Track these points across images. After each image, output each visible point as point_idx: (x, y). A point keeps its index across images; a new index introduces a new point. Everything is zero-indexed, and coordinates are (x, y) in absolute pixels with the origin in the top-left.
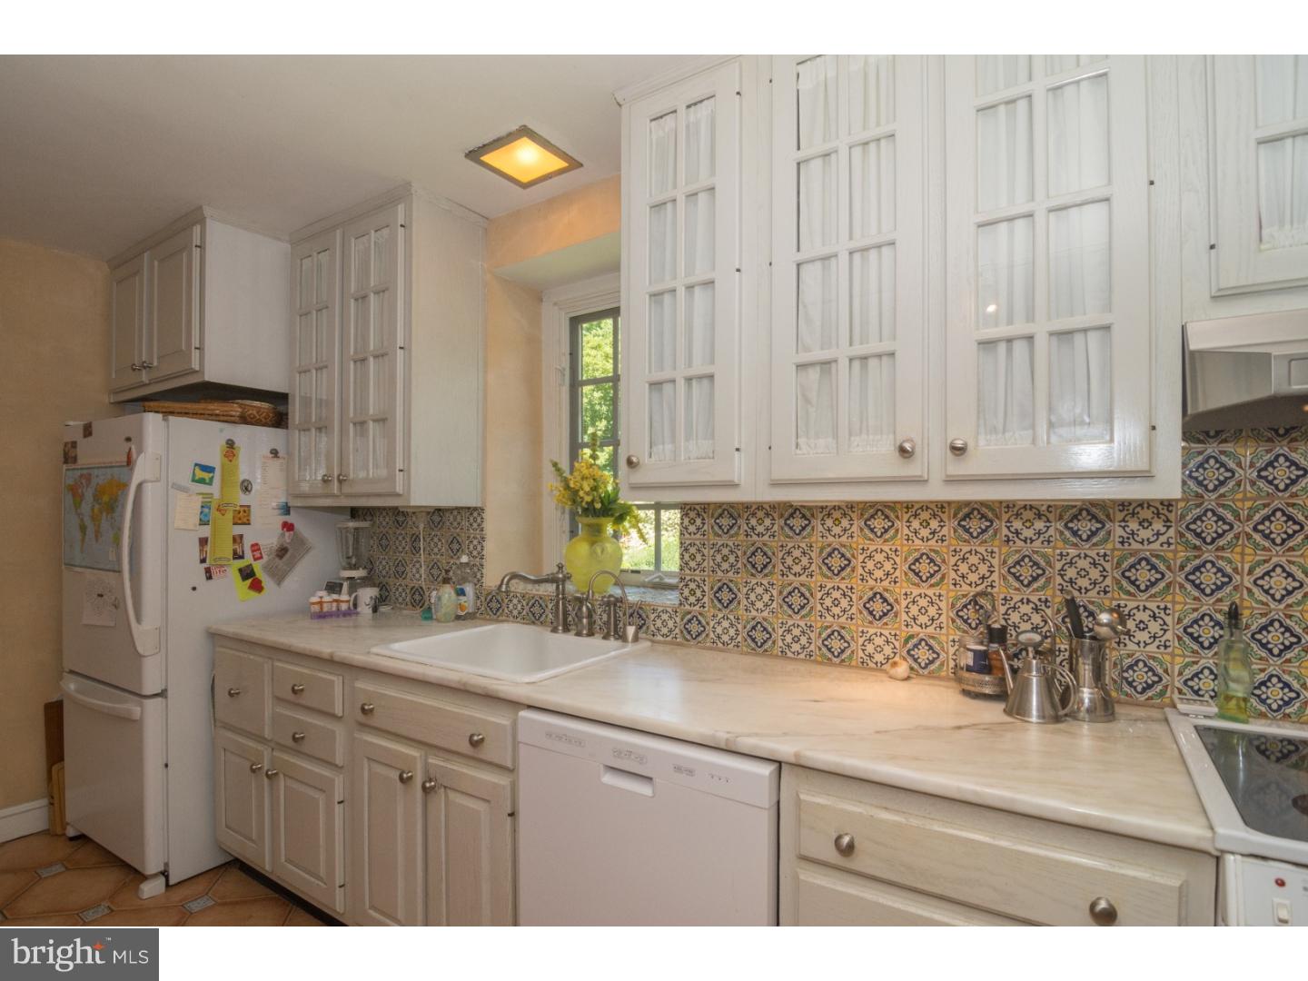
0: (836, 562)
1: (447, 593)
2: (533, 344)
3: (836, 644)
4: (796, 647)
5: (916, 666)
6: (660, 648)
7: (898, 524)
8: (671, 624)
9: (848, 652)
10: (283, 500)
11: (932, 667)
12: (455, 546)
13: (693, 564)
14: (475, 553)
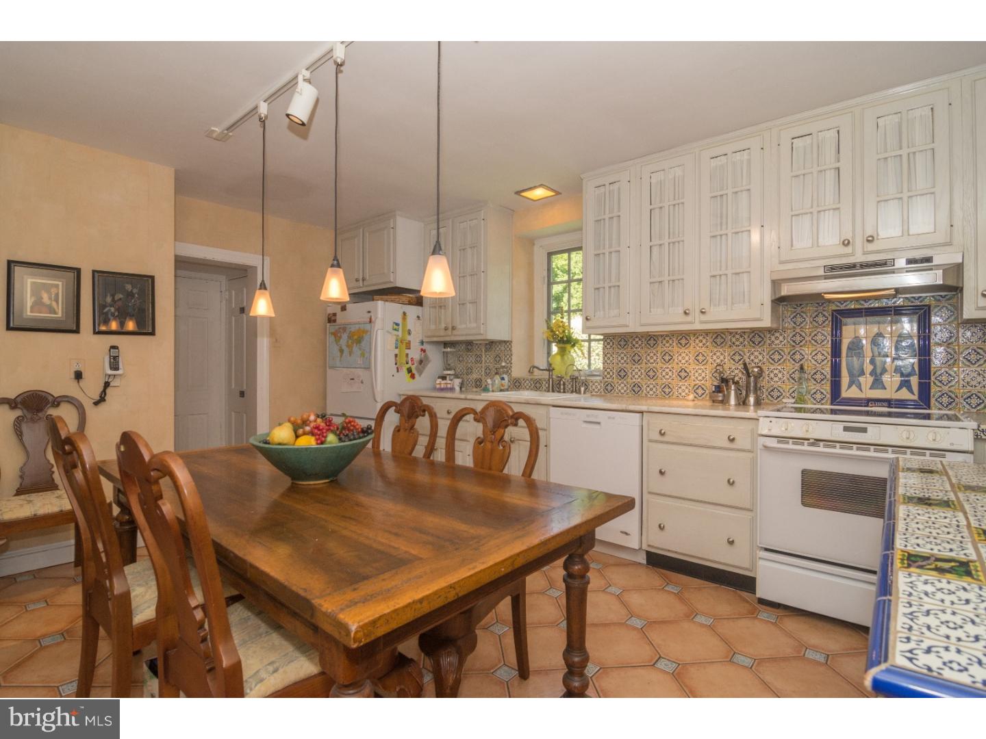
0: (667, 358)
1: (497, 379)
2: (531, 265)
3: (667, 390)
4: (651, 392)
5: (697, 396)
6: (594, 398)
7: (691, 341)
8: (599, 387)
9: (672, 393)
10: (421, 339)
11: (703, 396)
12: (498, 359)
13: (608, 361)
14: (508, 362)
